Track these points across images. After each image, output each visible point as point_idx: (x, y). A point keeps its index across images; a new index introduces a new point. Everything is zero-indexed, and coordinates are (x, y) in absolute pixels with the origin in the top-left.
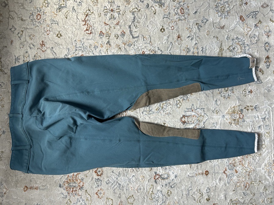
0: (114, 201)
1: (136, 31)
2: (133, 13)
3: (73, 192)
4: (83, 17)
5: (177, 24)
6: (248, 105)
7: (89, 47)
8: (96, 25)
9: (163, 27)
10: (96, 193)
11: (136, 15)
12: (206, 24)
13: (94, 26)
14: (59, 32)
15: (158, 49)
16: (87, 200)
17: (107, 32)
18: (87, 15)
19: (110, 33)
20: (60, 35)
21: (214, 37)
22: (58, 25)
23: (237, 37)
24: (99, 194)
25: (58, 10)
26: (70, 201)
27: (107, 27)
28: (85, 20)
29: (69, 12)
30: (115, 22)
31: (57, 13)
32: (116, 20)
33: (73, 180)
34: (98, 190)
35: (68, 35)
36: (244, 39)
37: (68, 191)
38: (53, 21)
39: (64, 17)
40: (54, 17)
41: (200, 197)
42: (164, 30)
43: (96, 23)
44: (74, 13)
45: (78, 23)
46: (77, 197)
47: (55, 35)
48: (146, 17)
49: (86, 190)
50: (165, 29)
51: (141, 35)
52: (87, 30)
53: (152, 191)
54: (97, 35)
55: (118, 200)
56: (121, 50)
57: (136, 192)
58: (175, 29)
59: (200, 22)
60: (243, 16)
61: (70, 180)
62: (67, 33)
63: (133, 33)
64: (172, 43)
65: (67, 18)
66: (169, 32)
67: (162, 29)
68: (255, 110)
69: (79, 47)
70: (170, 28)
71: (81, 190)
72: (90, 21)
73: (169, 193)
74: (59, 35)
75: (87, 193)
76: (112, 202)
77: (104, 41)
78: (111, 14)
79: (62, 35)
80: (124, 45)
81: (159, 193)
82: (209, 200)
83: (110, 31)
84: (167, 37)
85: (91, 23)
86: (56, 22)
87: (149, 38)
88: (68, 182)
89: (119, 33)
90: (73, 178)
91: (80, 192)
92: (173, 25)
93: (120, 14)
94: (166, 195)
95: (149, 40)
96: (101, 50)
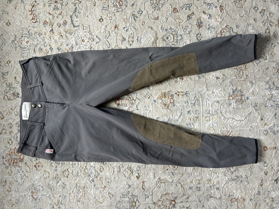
0: (50, 173)
1: (76, 20)
2: (75, 4)
3: (14, 163)
4: (30, 8)
5: (115, 15)
6: (179, 91)
7: (34, 35)
8: (41, 15)
9: (101, 17)
10: (35, 166)
11: (77, 6)
12: (142, 15)
13: (39, 15)
14: (8, 21)
15: (97, 37)
16: (26, 171)
17: (50, 22)
18: (33, 6)
19: (53, 22)
20: (10, 23)
21: (149, 27)
22: (8, 14)
23: (171, 28)
24: (37, 167)
25: (9, 2)
26: (11, 172)
27: (51, 17)
28: (31, 10)
29: (18, 3)
30: (58, 12)
31: (7, 5)
32: (59, 10)
33: (15, 153)
34: (37, 163)
35: (16, 23)
36: (177, 30)
37: (10, 162)
38: (4, 11)
39: (13, 7)
40: (5, 8)
41: (130, 174)
42: (102, 20)
43: (41, 13)
44: (22, 4)
45: (25, 13)
46: (17, 168)
47: (4, 23)
48: (86, 8)
49: (26, 163)
50: (104, 19)
51: (81, 24)
52: (32, 19)
53: (86, 167)
54: (42, 24)
55: (54, 173)
56: (62, 38)
57: (71, 166)
58: (113, 19)
59: (136, 13)
60: (177, 8)
61: (12, 153)
62: (15, 21)
63: (74, 23)
64: (110, 33)
65: (16, 9)
66: (107, 22)
67: (100, 19)
68: (185, 96)
69: (25, 34)
70: (108, 18)
71: (21, 163)
72: (36, 12)
73: (102, 170)
74: (8, 24)
75: (27, 165)
76: (49, 175)
77: (47, 30)
78: (55, 5)
79: (11, 23)
80: (65, 33)
81: (92, 168)
82: (139, 177)
83: (53, 20)
84: (105, 26)
85: (36, 13)
86: (7, 12)
87: (89, 28)
88: (10, 154)
89: (61, 22)
90: (15, 151)
91: (20, 164)
92: (111, 16)
93: (63, 5)
94: (99, 171)
95: (89, 29)
96: (44, 37)
